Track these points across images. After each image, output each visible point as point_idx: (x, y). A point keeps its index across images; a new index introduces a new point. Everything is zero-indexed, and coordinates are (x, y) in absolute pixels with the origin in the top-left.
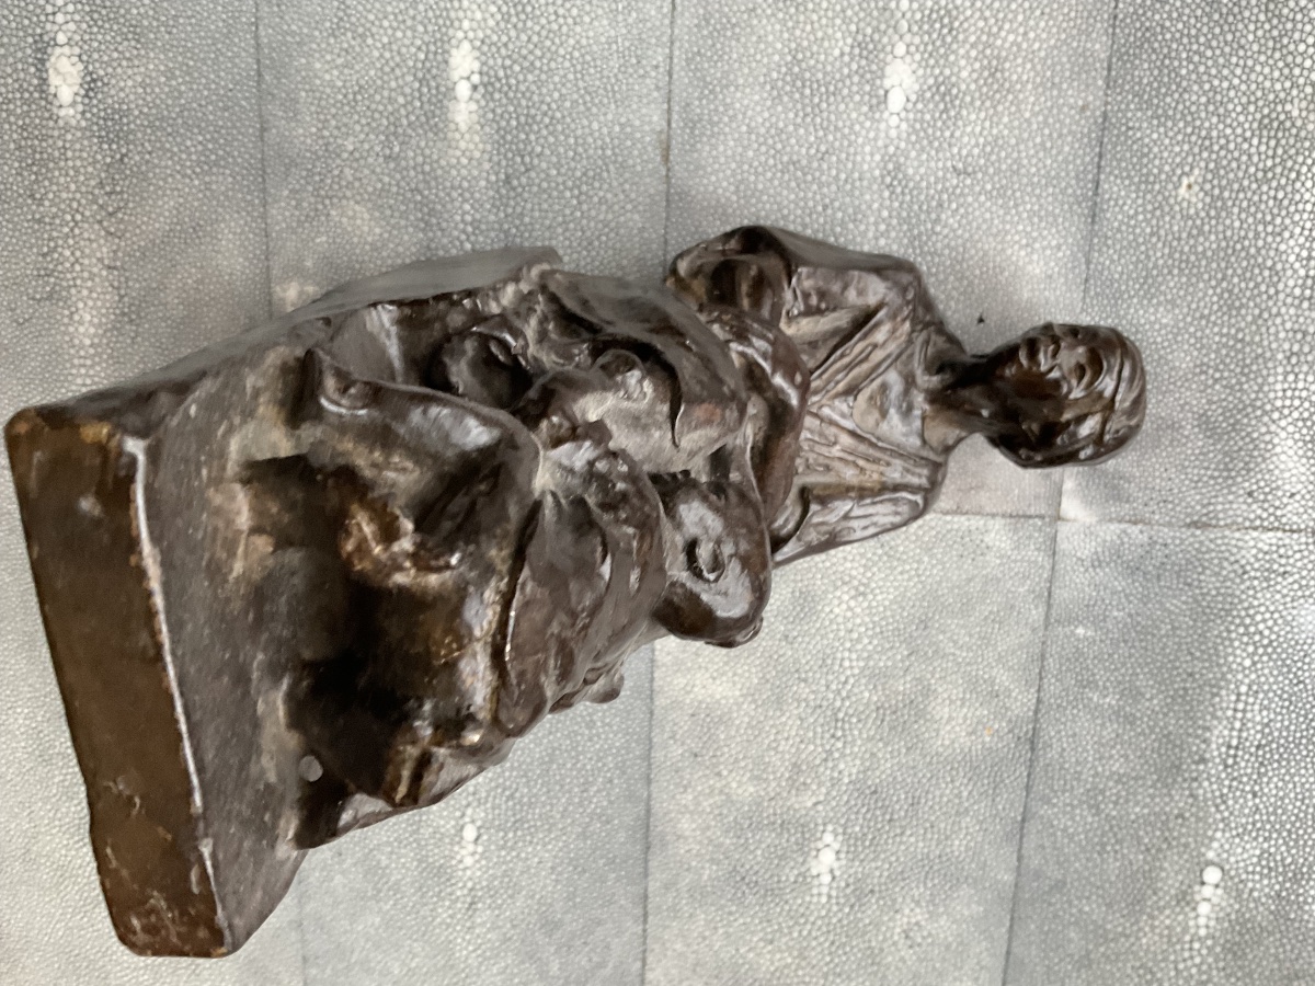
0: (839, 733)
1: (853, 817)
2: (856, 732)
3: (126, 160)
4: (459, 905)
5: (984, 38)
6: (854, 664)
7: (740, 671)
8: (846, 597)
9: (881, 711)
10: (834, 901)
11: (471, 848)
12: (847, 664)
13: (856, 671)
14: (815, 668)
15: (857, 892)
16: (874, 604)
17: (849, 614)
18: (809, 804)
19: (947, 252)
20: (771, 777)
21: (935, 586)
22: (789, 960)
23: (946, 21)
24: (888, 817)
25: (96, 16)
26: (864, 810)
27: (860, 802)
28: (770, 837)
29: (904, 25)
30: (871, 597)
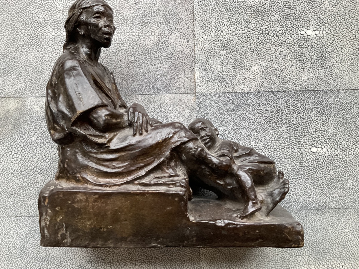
0: (267, 32)
1: (295, 25)
2: (266, 27)
3: (103, 258)
4: (341, 153)
5: (61, 12)
6: (243, 29)
7: (249, 64)
8: (222, 34)
9: (258, 20)
10: (325, 29)
11: (320, 149)
12: (243, 32)
13: (246, 28)
14: (246, 41)
15: (320, 22)
16: (223, 25)
17: (227, 32)
18: (292, 39)
19: (118, 15)
20: (284, 52)
21: (216, 8)
22: (348, 42)
23: (57, 22)
24: (293, 15)
25: (63, 265)
26: (292, 22)
27: (289, 24)
28: (305, 51)
29: (59, 33)
30: (221, 27)
